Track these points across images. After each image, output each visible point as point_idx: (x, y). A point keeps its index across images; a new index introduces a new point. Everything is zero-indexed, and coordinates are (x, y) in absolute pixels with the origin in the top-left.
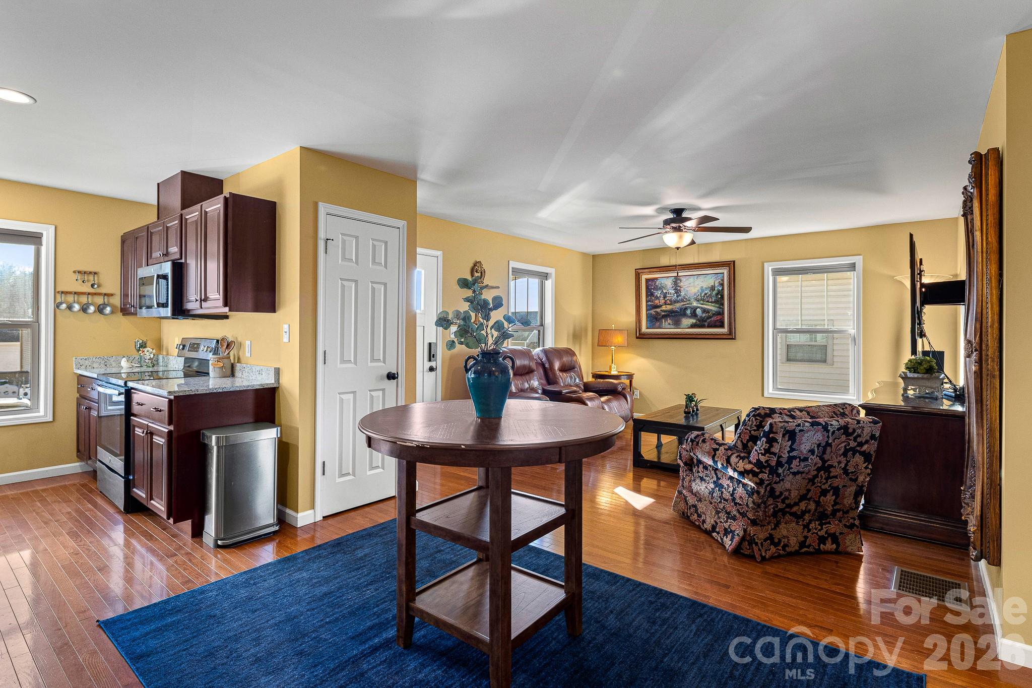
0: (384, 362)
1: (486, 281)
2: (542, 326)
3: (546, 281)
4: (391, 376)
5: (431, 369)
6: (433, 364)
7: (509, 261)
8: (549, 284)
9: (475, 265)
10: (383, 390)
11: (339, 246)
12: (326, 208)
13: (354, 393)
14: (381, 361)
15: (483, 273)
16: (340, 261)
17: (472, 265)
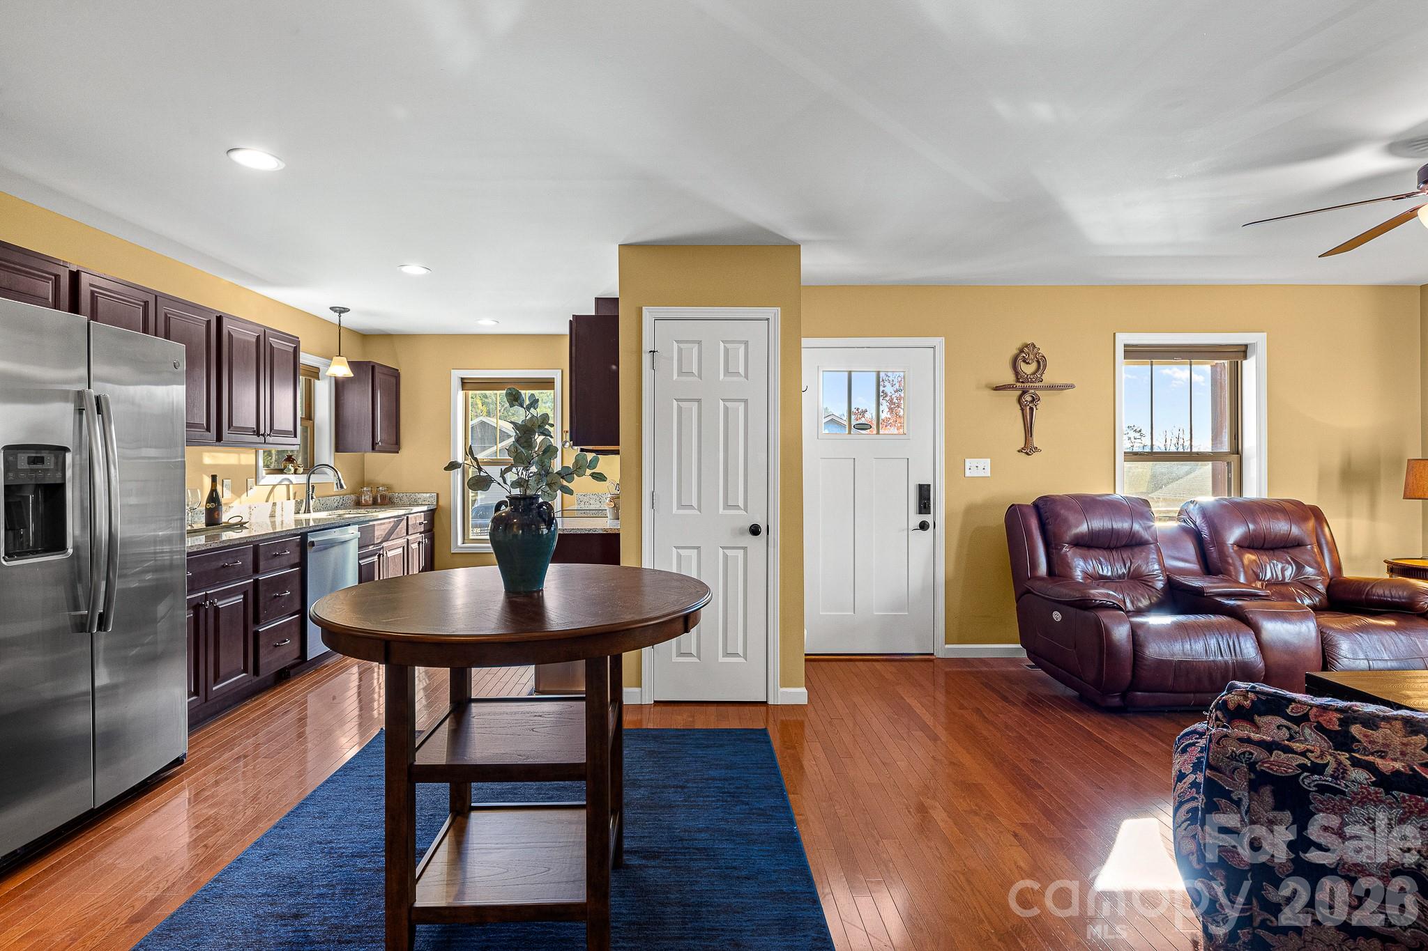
0: (746, 509)
1: (1049, 377)
2: (1238, 454)
3: (1244, 362)
4: (755, 531)
5: (923, 526)
6: (928, 518)
7: (1114, 334)
8: (1250, 368)
9: (1021, 351)
10: (745, 548)
11: (672, 359)
12: (652, 312)
13: (698, 548)
14: (740, 509)
15: (1041, 363)
16: (675, 377)
17: (1015, 351)
